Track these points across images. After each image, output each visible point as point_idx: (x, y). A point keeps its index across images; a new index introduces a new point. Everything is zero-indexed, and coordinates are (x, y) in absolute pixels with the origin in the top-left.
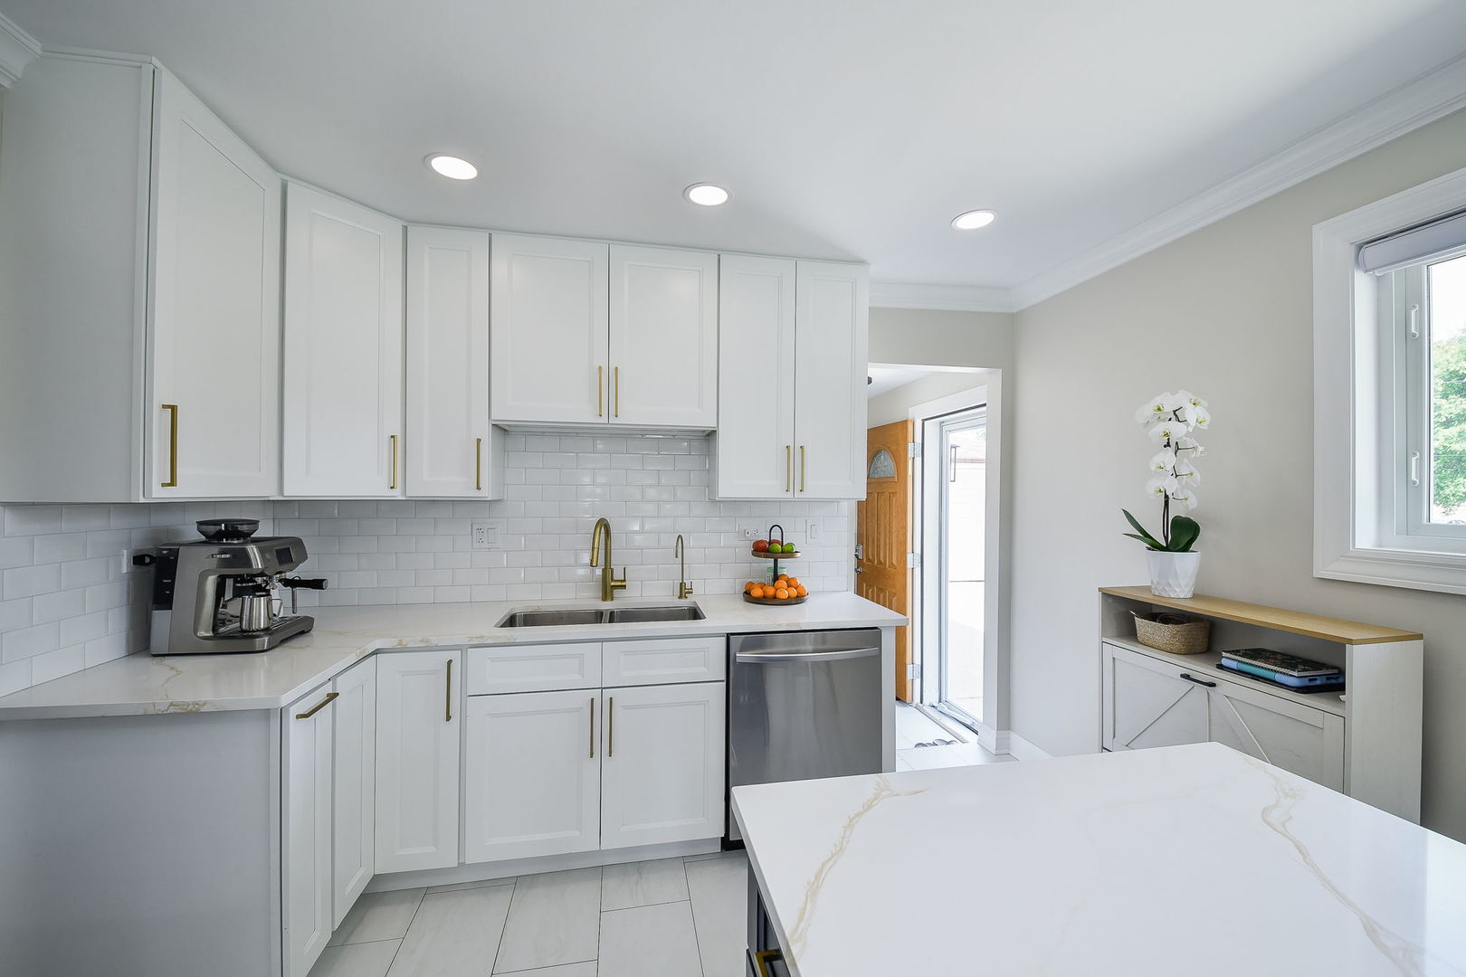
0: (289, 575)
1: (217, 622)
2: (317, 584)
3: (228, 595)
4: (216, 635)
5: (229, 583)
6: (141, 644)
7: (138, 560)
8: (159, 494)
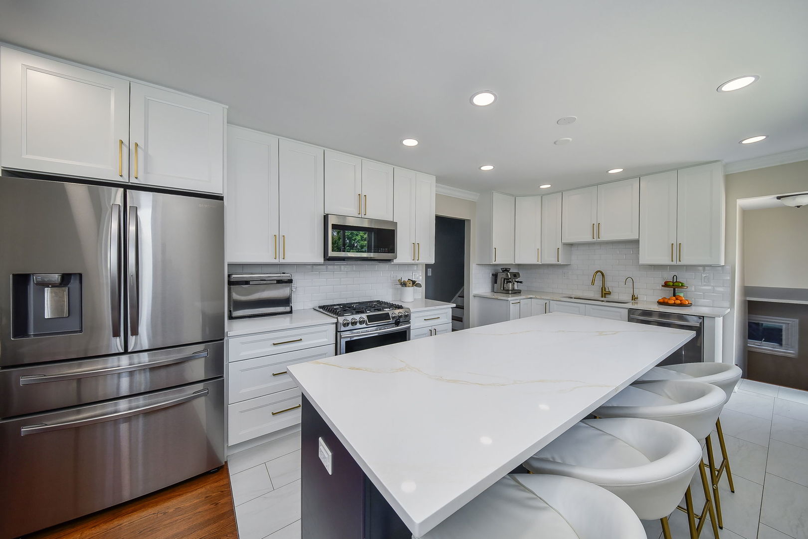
0: (517, 280)
1: (504, 288)
2: (521, 282)
3: (505, 283)
4: (504, 290)
5: (506, 280)
6: (493, 291)
7: (493, 275)
8: (494, 263)
